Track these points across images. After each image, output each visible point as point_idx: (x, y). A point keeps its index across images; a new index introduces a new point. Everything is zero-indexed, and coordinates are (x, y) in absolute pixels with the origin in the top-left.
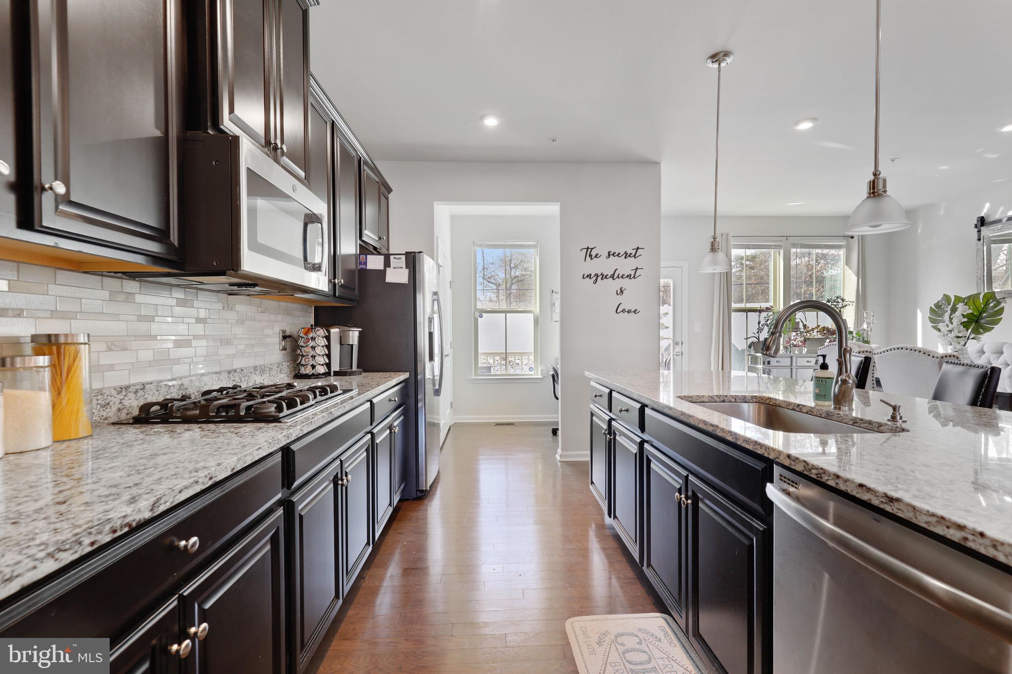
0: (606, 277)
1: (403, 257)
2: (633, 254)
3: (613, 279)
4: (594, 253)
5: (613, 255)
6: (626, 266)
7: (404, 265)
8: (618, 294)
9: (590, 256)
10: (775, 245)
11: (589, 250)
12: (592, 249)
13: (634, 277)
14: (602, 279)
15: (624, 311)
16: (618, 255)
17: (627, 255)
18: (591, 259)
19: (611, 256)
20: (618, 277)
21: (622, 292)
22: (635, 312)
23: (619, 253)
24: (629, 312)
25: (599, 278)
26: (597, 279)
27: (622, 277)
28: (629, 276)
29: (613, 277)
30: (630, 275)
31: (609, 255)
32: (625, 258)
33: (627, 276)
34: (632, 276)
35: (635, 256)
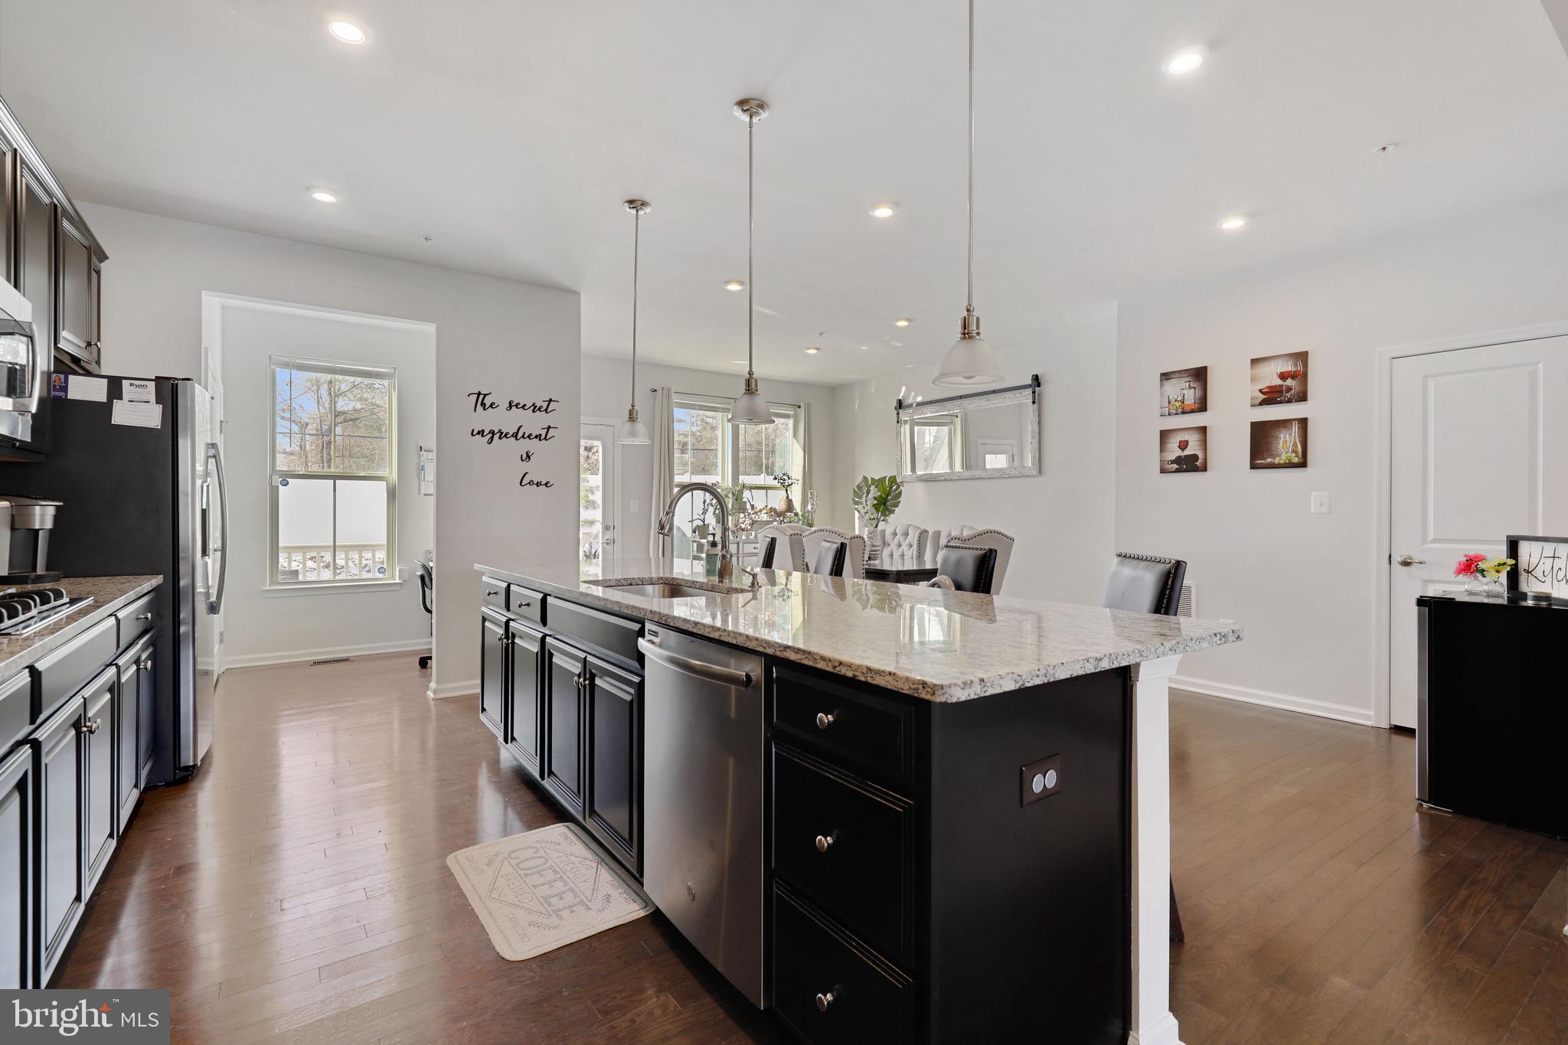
0: (506, 436)
1: (152, 385)
2: (544, 408)
3: (517, 439)
4: (488, 402)
5: (516, 405)
6: (534, 423)
7: (152, 398)
8: (522, 460)
9: (483, 404)
10: (723, 408)
11: (481, 397)
12: (485, 395)
13: (545, 439)
14: (500, 438)
15: (531, 483)
16: (523, 407)
17: (535, 408)
18: (484, 409)
19: (514, 408)
20: (523, 437)
21: (528, 457)
22: (546, 484)
23: (525, 405)
24: (538, 484)
25: (496, 437)
26: (492, 438)
27: (529, 437)
28: (538, 437)
29: (516, 437)
30: (541, 435)
31: (511, 406)
32: (533, 411)
33: (536, 437)
34: (543, 437)
35: (546, 410)
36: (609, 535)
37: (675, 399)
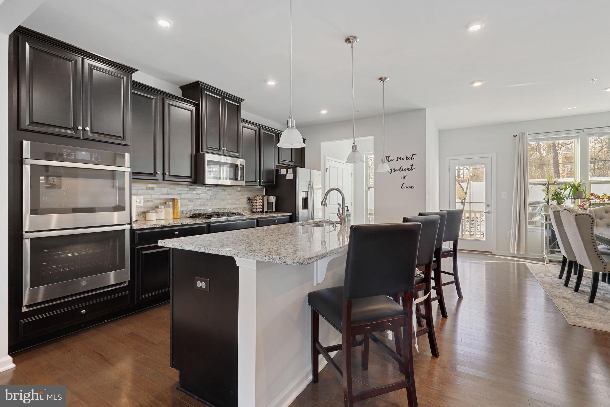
0: (396, 170)
2: (411, 158)
3: (400, 171)
4: (390, 159)
5: (400, 159)
6: (406, 164)
7: (292, 173)
8: (402, 179)
9: (388, 160)
10: (572, 136)
11: (388, 157)
12: (389, 157)
14: (394, 171)
15: (405, 187)
16: (402, 159)
17: (407, 158)
18: (389, 162)
20: (402, 170)
21: (404, 177)
22: (411, 187)
23: (403, 158)
24: (408, 187)
25: (393, 171)
26: (391, 171)
27: (405, 170)
28: (408, 169)
29: (400, 170)
30: (409, 168)
31: (398, 159)
32: (406, 160)
33: (407, 169)
34: (410, 169)
35: (411, 159)
36: (489, 209)
37: (528, 137)
